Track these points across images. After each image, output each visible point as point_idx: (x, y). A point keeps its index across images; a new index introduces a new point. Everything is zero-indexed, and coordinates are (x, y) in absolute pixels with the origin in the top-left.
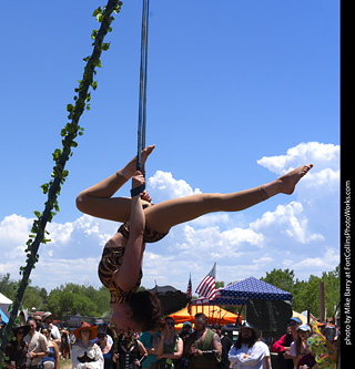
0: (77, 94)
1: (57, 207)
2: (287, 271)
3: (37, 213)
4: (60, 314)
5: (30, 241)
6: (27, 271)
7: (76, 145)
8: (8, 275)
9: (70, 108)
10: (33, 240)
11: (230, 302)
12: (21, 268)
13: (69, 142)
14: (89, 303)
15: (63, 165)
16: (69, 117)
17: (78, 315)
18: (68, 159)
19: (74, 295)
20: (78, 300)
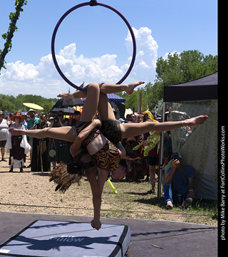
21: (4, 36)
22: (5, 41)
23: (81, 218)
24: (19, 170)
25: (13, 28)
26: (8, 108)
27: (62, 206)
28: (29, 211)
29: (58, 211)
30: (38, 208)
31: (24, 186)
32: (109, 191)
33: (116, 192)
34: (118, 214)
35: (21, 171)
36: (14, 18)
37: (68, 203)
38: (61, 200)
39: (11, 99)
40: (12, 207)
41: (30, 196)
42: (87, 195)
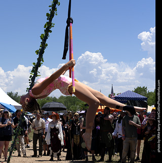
0: (51, 8)
1: (43, 60)
2: (144, 87)
3: (34, 64)
5: (31, 76)
7: (51, 31)
8: (17, 93)
9: (48, 15)
10: (33, 76)
12: (27, 89)
13: (48, 30)
15: (45, 41)
16: (48, 19)
18: (47, 38)
21: (37, 52)
22: (38, 56)
24: (56, 159)
25: (44, 45)
35: (59, 160)
36: (44, 38)
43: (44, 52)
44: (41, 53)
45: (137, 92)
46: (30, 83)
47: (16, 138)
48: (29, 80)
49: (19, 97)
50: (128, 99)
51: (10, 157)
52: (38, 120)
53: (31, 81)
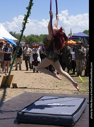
1: (30, 13)
3: (25, 15)
4: (29, 42)
5: (23, 23)
6: (22, 31)
8: (15, 32)
11: (74, 39)
12: (21, 30)
14: (37, 39)
17: (34, 43)
19: (33, 37)
20: (34, 38)
21: (27, 8)
23: (65, 95)
25: (31, 4)
26: (35, 41)
27: (56, 89)
28: (41, 91)
29: (54, 91)
30: (45, 90)
31: (40, 79)
32: (80, 81)
33: (83, 82)
34: (82, 93)
37: (60, 87)
38: (56, 86)
39: (37, 37)
40: (33, 90)
41: (42, 84)
42: (69, 83)
43: (31, 8)
44: (29, 8)
45: (85, 33)
46: (23, 27)
47: (14, 59)
48: (22, 25)
49: (16, 34)
50: (80, 37)
51: (10, 71)
52: (27, 49)
53: (23, 26)
